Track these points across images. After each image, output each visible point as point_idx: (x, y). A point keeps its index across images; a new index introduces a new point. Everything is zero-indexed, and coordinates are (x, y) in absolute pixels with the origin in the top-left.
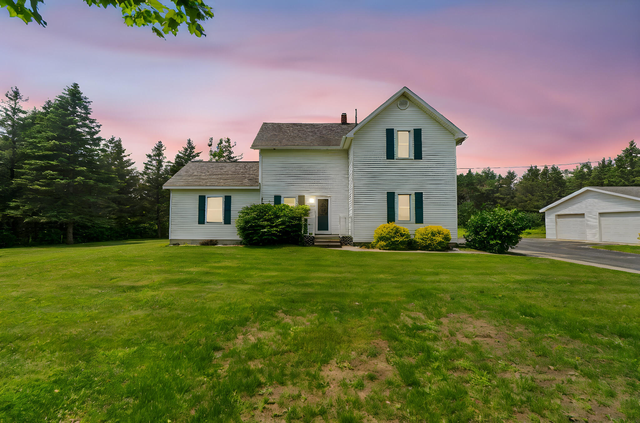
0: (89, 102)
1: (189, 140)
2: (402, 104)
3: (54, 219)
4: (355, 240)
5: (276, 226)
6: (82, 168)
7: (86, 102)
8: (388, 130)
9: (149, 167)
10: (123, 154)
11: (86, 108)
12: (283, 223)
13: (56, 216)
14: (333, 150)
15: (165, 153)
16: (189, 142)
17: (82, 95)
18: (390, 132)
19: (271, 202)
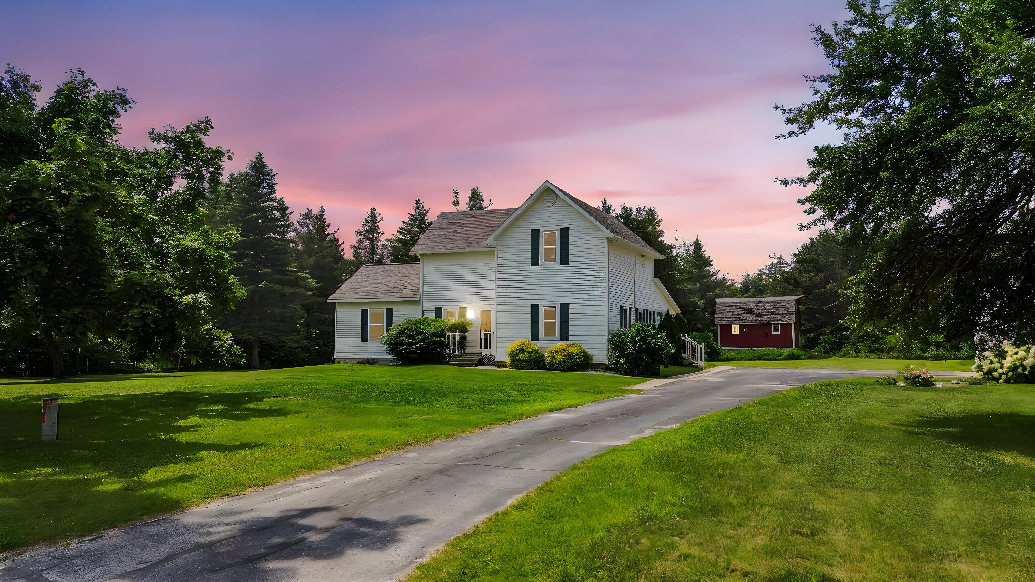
0: (275, 176)
1: (419, 201)
2: (547, 198)
4: (497, 359)
7: (271, 177)
8: (533, 232)
9: (358, 251)
10: (328, 232)
15: (382, 227)
16: (419, 204)
17: (267, 168)
18: (535, 234)
19: (431, 315)
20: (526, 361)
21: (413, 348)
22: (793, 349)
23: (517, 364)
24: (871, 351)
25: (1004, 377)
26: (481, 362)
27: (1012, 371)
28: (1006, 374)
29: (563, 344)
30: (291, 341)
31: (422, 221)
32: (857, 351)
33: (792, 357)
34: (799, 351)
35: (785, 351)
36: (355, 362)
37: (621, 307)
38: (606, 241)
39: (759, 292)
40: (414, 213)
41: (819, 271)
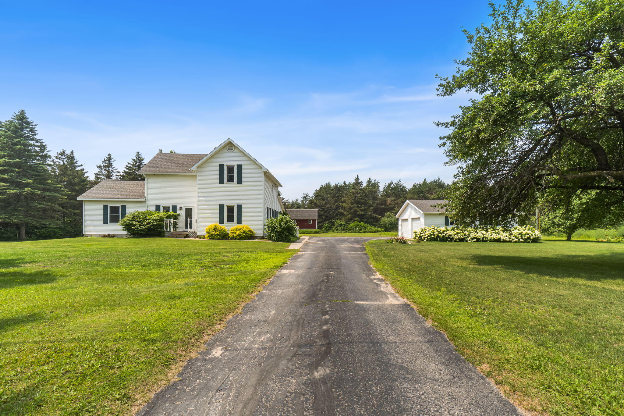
0: (35, 125)
1: (138, 153)
2: (229, 148)
3: (7, 220)
4: (198, 234)
5: (144, 225)
6: (29, 181)
7: (32, 125)
8: (220, 165)
9: (99, 176)
10: (76, 165)
11: (32, 130)
12: (149, 223)
13: (8, 218)
14: (192, 175)
15: (115, 165)
16: (138, 155)
17: (29, 120)
18: (222, 167)
19: (153, 210)
20: (217, 235)
21: (140, 228)
22: (316, 230)
23: (212, 237)
24: (343, 230)
25: (426, 239)
26: (187, 236)
27: (430, 236)
28: (427, 237)
29: (239, 226)
30: (51, 224)
31: (141, 164)
32: (337, 230)
33: (316, 232)
34: (318, 230)
35: (314, 230)
36: (98, 235)
37: (268, 207)
38: (263, 173)
39: (299, 207)
40: (135, 158)
41: (324, 200)
